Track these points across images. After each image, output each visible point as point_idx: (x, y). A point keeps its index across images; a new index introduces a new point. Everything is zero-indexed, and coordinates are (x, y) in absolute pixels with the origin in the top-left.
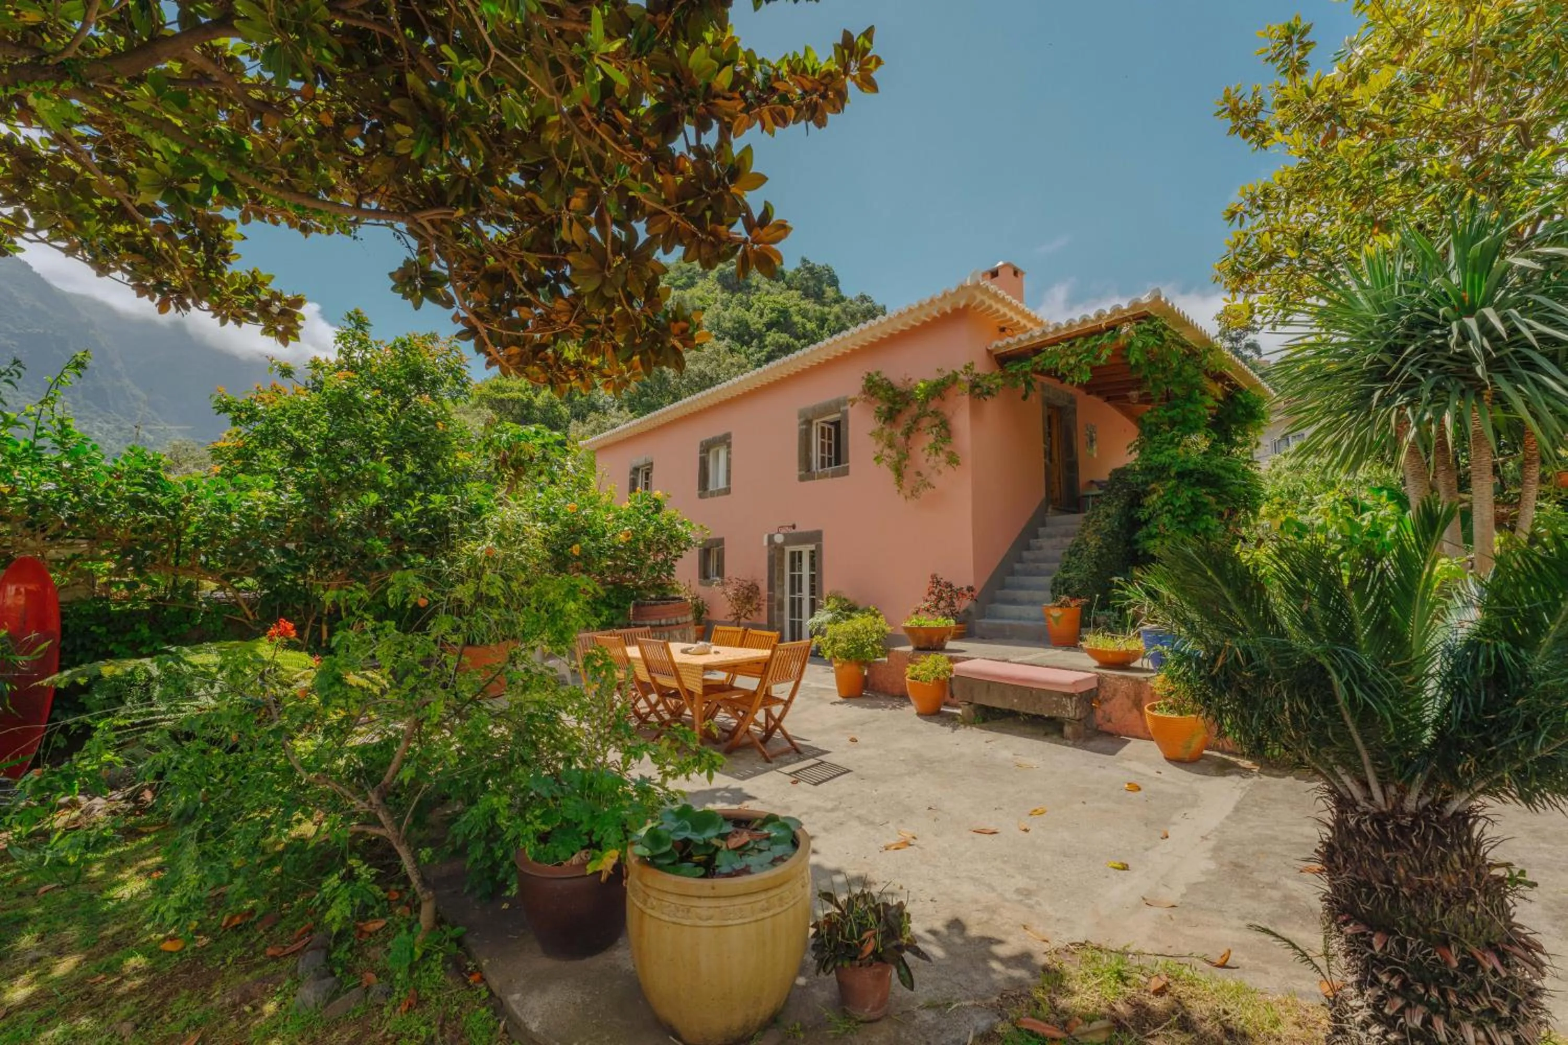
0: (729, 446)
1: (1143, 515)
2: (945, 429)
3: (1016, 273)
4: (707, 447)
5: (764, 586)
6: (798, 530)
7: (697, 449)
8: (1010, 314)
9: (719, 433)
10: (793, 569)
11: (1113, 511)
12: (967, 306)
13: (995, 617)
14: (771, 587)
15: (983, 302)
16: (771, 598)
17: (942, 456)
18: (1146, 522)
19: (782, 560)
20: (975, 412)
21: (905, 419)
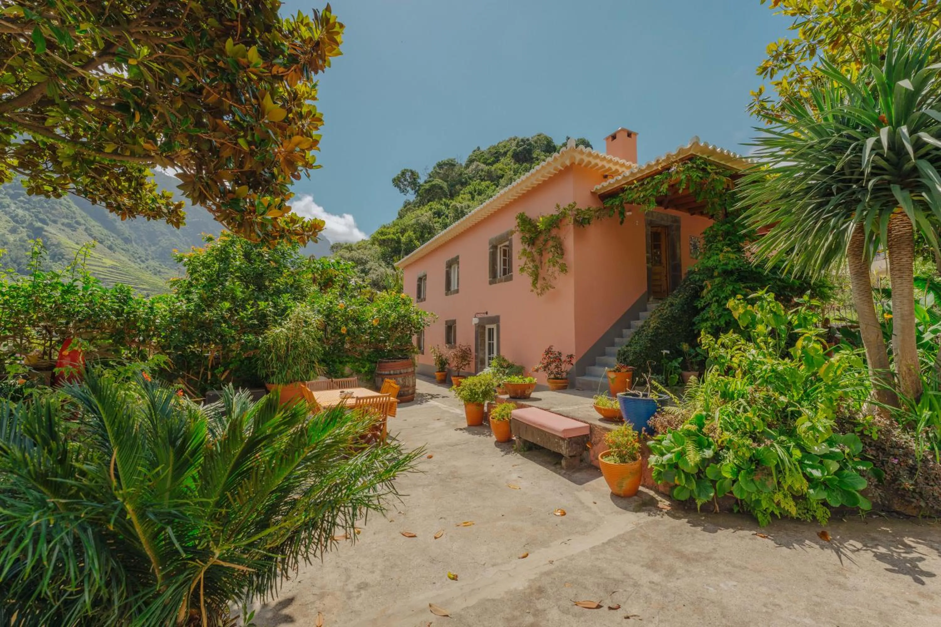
0: (458, 263)
1: (700, 304)
2: (560, 249)
3: (629, 135)
4: (449, 265)
5: (473, 350)
6: (489, 315)
7: (444, 266)
8: (607, 166)
9: (454, 256)
10: (489, 340)
11: (677, 301)
12: (572, 164)
13: (590, 375)
14: (476, 351)
15: (582, 160)
16: (476, 357)
17: (557, 268)
18: (703, 309)
19: (484, 333)
20: (579, 237)
21: (539, 243)
